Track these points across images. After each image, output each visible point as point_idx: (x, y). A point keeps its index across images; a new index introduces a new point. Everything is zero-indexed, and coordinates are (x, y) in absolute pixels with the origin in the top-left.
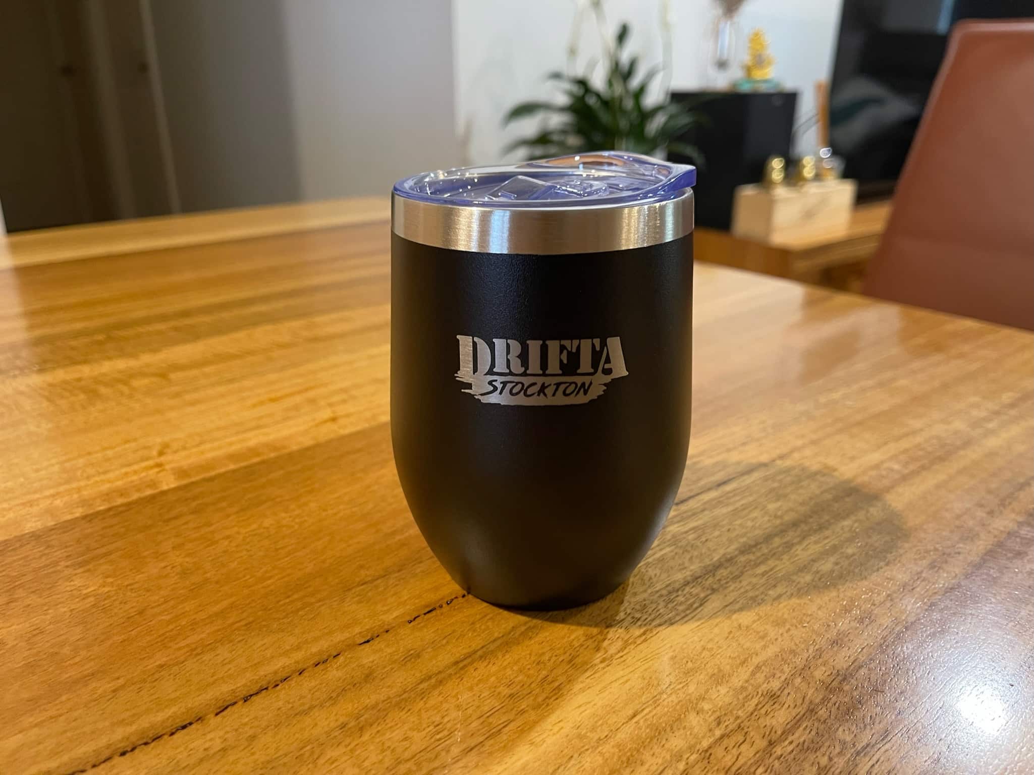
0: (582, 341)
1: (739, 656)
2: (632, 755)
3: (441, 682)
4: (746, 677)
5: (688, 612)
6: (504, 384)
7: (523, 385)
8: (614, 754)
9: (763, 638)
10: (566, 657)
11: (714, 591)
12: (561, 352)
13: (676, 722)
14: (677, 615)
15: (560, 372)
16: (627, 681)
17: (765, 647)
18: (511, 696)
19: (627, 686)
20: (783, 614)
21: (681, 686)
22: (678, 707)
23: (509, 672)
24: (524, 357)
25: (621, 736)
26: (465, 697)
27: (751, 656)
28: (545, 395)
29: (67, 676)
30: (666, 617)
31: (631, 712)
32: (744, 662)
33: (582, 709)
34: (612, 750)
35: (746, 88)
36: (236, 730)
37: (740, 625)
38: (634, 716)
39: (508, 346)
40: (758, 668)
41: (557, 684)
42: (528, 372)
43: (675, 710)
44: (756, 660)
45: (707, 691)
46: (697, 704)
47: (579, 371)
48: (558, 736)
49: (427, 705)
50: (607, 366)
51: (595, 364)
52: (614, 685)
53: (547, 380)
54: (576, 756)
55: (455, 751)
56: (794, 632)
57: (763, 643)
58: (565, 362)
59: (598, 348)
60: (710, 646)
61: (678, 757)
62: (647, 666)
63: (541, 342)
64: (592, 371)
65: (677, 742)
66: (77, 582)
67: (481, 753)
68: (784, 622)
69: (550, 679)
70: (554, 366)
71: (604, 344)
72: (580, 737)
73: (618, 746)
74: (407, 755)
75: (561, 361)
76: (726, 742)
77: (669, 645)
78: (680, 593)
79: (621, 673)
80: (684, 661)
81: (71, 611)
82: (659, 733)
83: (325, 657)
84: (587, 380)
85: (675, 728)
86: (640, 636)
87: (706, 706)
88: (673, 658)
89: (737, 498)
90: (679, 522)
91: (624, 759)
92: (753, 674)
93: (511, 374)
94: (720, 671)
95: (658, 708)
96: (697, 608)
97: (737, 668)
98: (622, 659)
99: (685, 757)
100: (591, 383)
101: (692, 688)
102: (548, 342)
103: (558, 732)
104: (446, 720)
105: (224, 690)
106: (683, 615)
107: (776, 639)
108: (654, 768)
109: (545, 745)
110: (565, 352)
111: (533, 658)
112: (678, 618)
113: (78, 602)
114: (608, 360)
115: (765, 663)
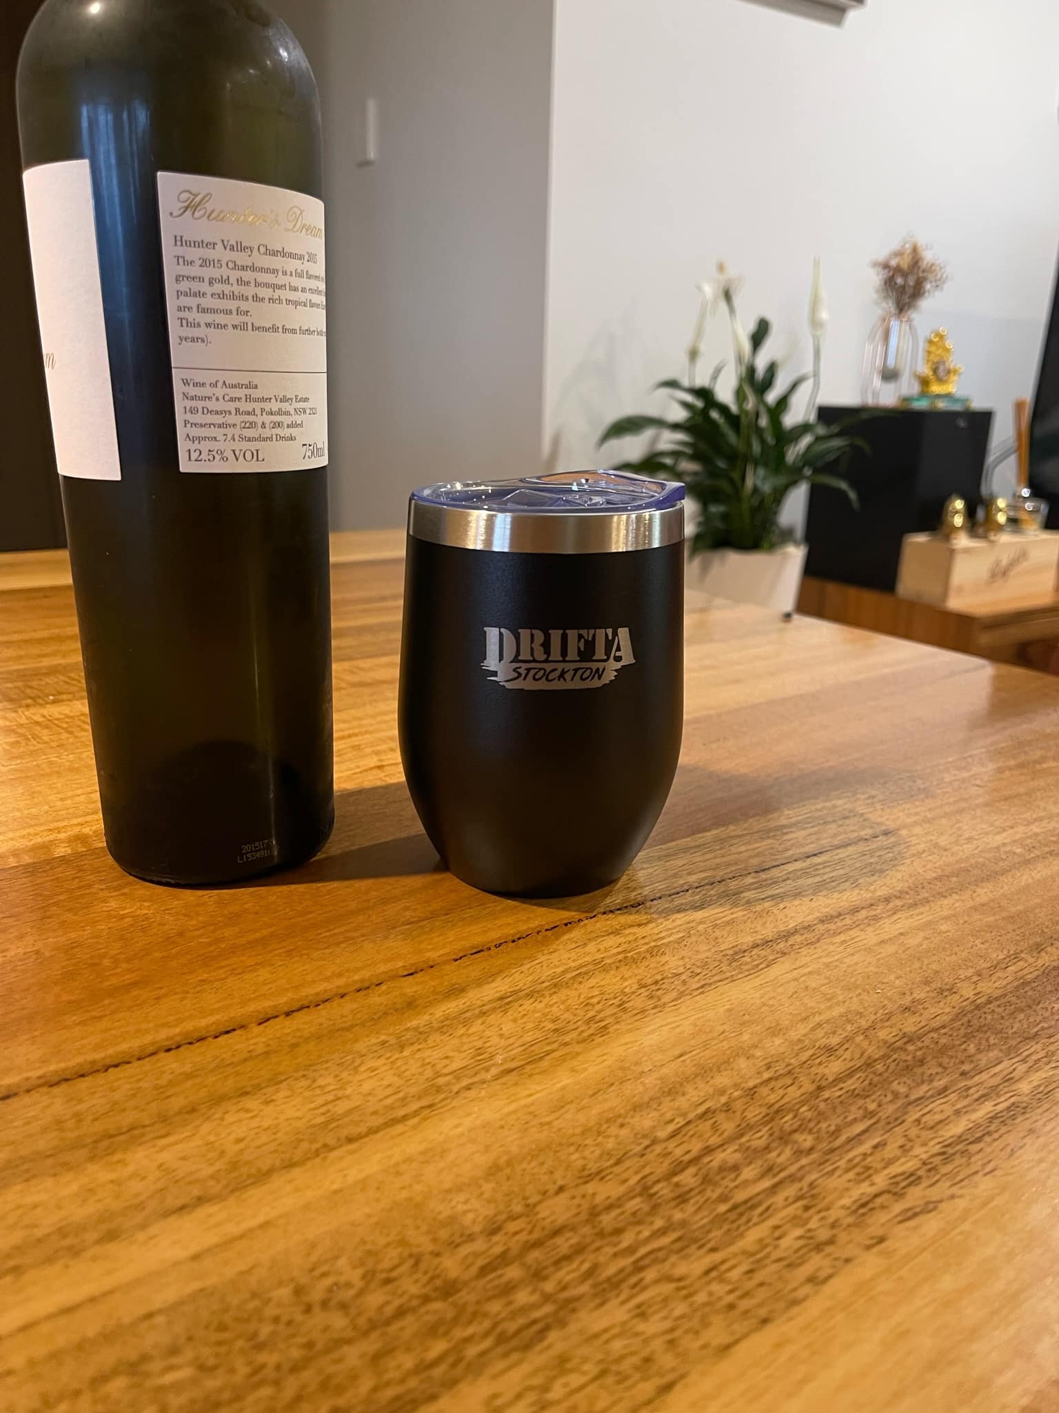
0: (597, 630)
1: (800, 1014)
2: (674, 1087)
3: (484, 1013)
4: (804, 1032)
5: (752, 972)
6: (528, 670)
7: (545, 670)
8: (656, 1085)
9: (829, 1000)
10: (616, 1001)
11: (784, 954)
12: (579, 641)
13: (725, 1063)
14: (740, 973)
15: (578, 659)
16: (678, 1026)
17: (830, 1008)
18: (556, 1030)
19: (678, 1030)
20: (857, 980)
21: (734, 1034)
22: (728, 1052)
23: (555, 1009)
24: (546, 646)
25: (665, 1071)
26: (507, 1028)
27: (814, 1014)
28: (565, 680)
29: (108, 984)
30: (728, 974)
31: (677, 1053)
32: (805, 1019)
33: (628, 1046)
34: (656, 1082)
35: (922, 405)
36: (279, 1038)
37: (807, 987)
38: (681, 1055)
39: (532, 635)
40: (819, 1025)
41: (603, 1024)
42: (550, 659)
43: (724, 1054)
44: (817, 1019)
45: (761, 1041)
46: (749, 1050)
47: (594, 658)
48: (601, 1066)
49: (468, 1032)
50: (618, 654)
51: (608, 653)
52: (664, 1028)
53: (566, 666)
54: (617, 1083)
55: (494, 1071)
56: (864, 996)
57: (829, 1004)
58: (582, 649)
59: (610, 638)
60: (771, 1002)
61: (722, 1092)
62: (700, 1015)
63: (561, 631)
64: (606, 657)
65: (722, 1080)
66: (113, 904)
67: (522, 1074)
68: (857, 987)
69: (598, 1018)
70: (572, 654)
71: (615, 634)
72: (622, 1069)
73: (661, 1078)
74: (446, 1071)
75: (579, 648)
76: (772, 1084)
77: (728, 999)
78: (746, 954)
79: (672, 1019)
80: (742, 1013)
81: (110, 928)
82: (705, 1072)
83: (367, 985)
84: (601, 665)
85: (722, 1068)
86: (697, 989)
87: (758, 1053)
88: (729, 1010)
89: (828, 870)
90: (756, 889)
91: (666, 1090)
92: (813, 1029)
93: (534, 661)
94: (778, 1025)
95: (708, 1051)
96: (762, 969)
97: (797, 1023)
98: (675, 1007)
99: (729, 1092)
100: (604, 669)
101: (746, 1037)
102: (567, 631)
103: (601, 1063)
104: (488, 1045)
105: (265, 1005)
106: (747, 973)
107: (844, 1002)
108: (695, 1099)
109: (586, 1073)
110: (583, 640)
111: (581, 1000)
112: (740, 976)
113: (115, 922)
114: (618, 649)
115: (828, 1021)
